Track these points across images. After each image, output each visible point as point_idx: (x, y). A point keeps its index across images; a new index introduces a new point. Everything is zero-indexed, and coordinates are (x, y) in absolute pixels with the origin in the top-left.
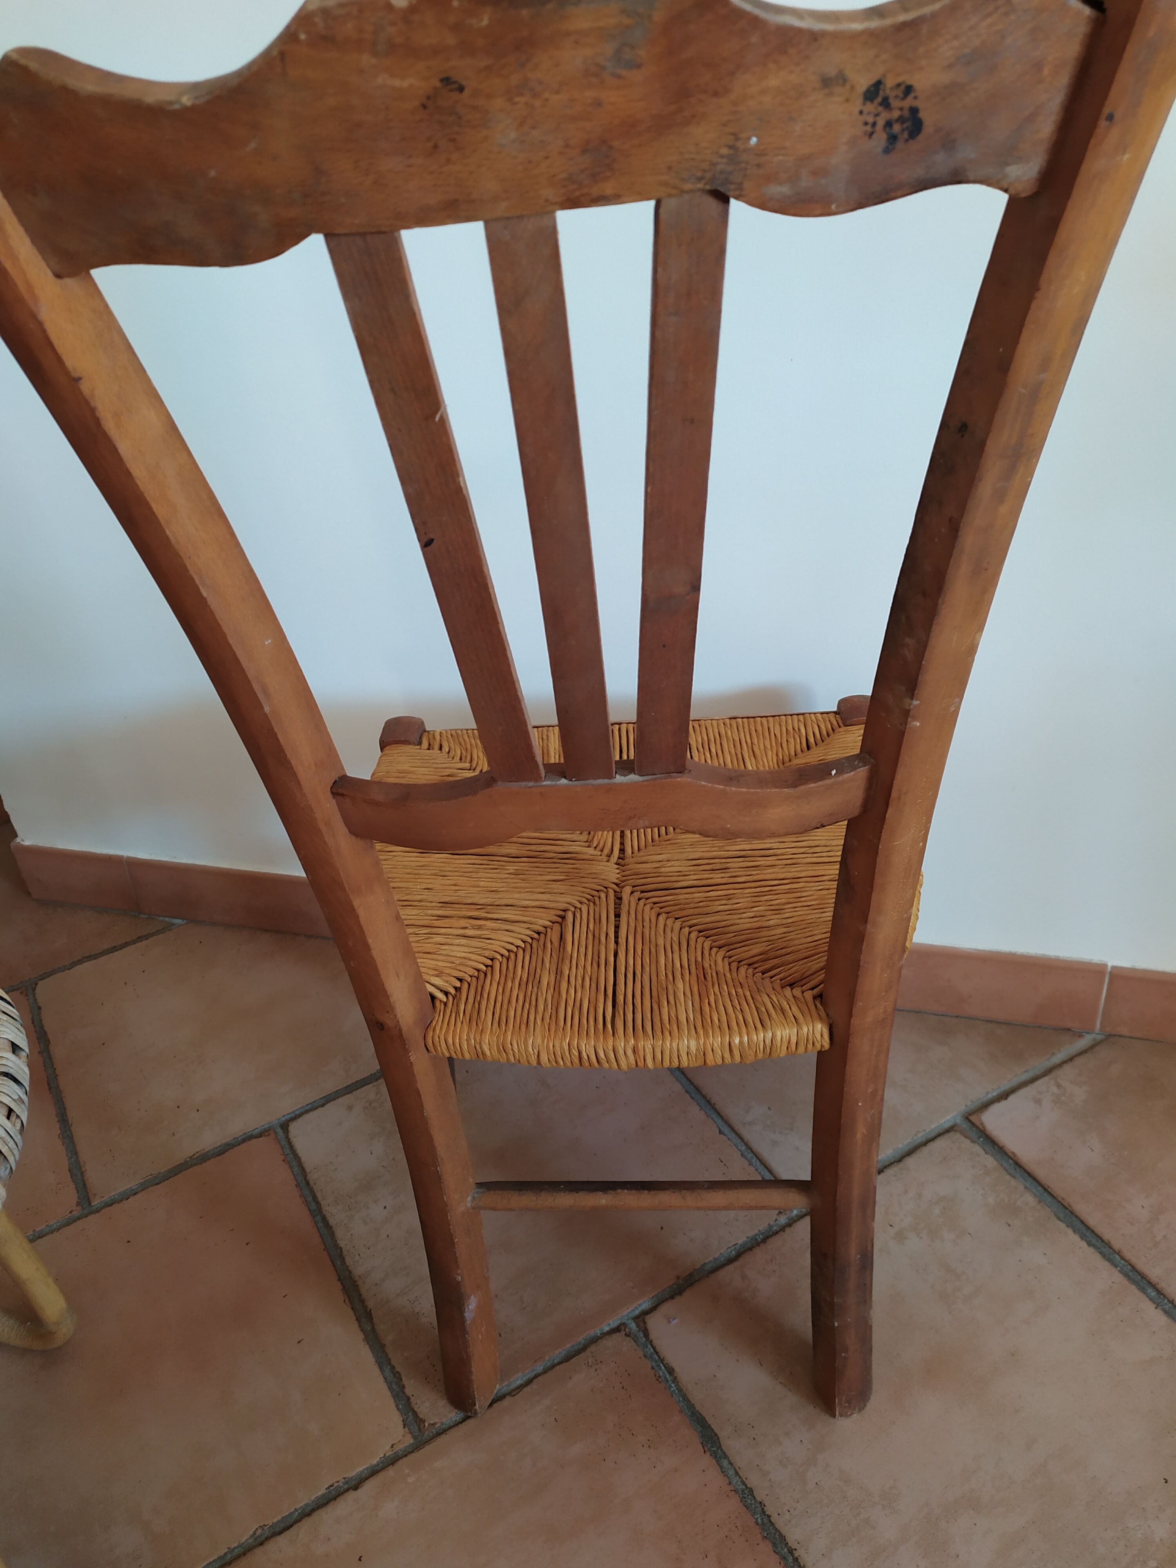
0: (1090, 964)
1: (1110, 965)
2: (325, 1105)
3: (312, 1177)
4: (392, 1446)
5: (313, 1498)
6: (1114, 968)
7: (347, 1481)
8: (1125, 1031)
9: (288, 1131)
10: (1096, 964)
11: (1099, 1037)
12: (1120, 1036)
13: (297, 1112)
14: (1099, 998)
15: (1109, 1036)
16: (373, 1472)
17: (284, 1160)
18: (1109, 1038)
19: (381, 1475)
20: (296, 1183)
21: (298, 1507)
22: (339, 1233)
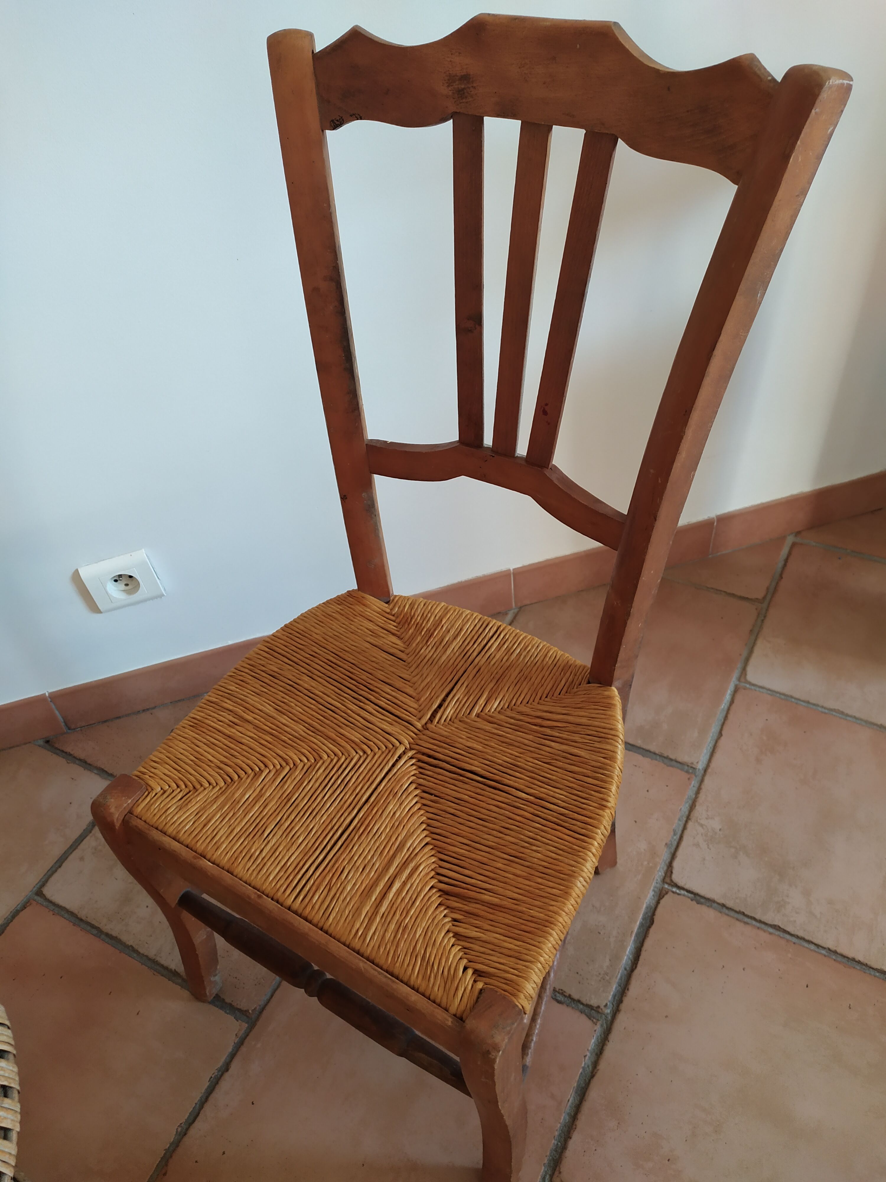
0: (501, 572)
1: (511, 569)
2: (61, 865)
3: (82, 914)
4: (236, 1035)
5: (203, 1091)
6: (514, 569)
7: (219, 1070)
8: (528, 602)
9: (44, 895)
10: (505, 571)
11: (516, 611)
12: (525, 605)
13: (43, 880)
14: (511, 589)
16: (232, 1056)
17: (54, 914)
18: (521, 609)
19: (239, 1053)
20: (72, 924)
21: (196, 1102)
22: (124, 938)
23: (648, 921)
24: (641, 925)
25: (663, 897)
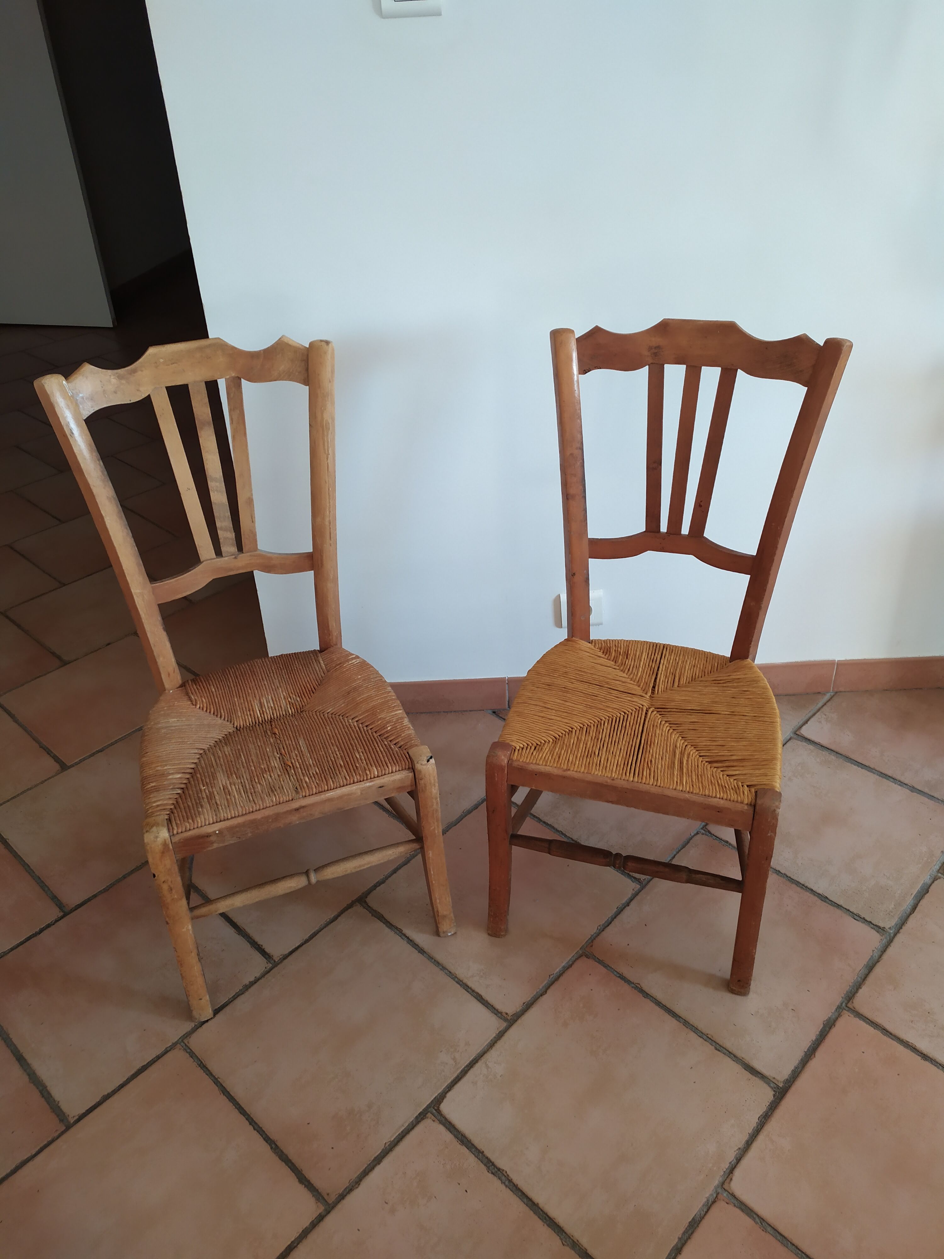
0: (828, 661)
1: (836, 660)
4: (633, 889)
5: (613, 913)
6: (838, 661)
7: (623, 905)
8: (843, 689)
10: (831, 661)
11: (832, 694)
12: (841, 691)
14: (832, 676)
15: (836, 693)
19: (636, 899)
21: (609, 917)
22: (556, 826)
23: (925, 891)
24: (919, 892)
25: (937, 880)
